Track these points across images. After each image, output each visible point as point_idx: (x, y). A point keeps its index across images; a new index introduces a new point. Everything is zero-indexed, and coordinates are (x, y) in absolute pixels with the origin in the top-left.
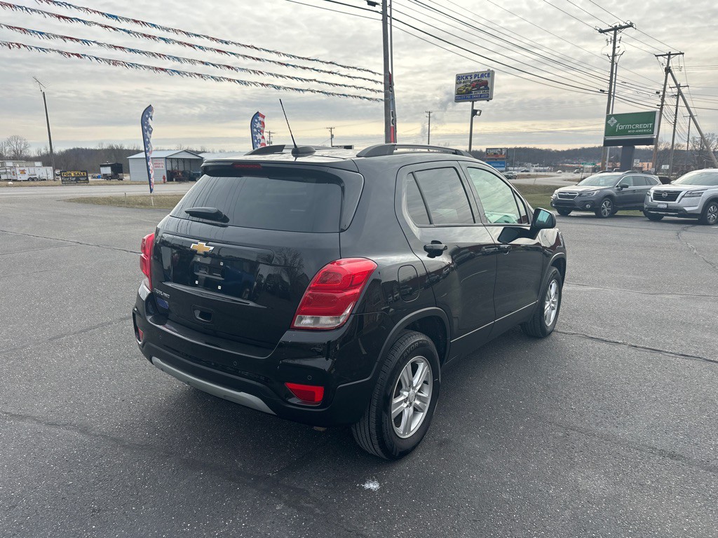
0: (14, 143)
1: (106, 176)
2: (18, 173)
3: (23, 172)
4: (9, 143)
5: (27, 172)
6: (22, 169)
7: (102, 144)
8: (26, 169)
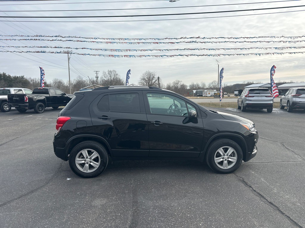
0: (214, 83)
1: (236, 95)
2: (208, 94)
3: (209, 93)
4: (212, 83)
5: (211, 94)
6: (209, 92)
7: (245, 82)
8: (211, 92)
